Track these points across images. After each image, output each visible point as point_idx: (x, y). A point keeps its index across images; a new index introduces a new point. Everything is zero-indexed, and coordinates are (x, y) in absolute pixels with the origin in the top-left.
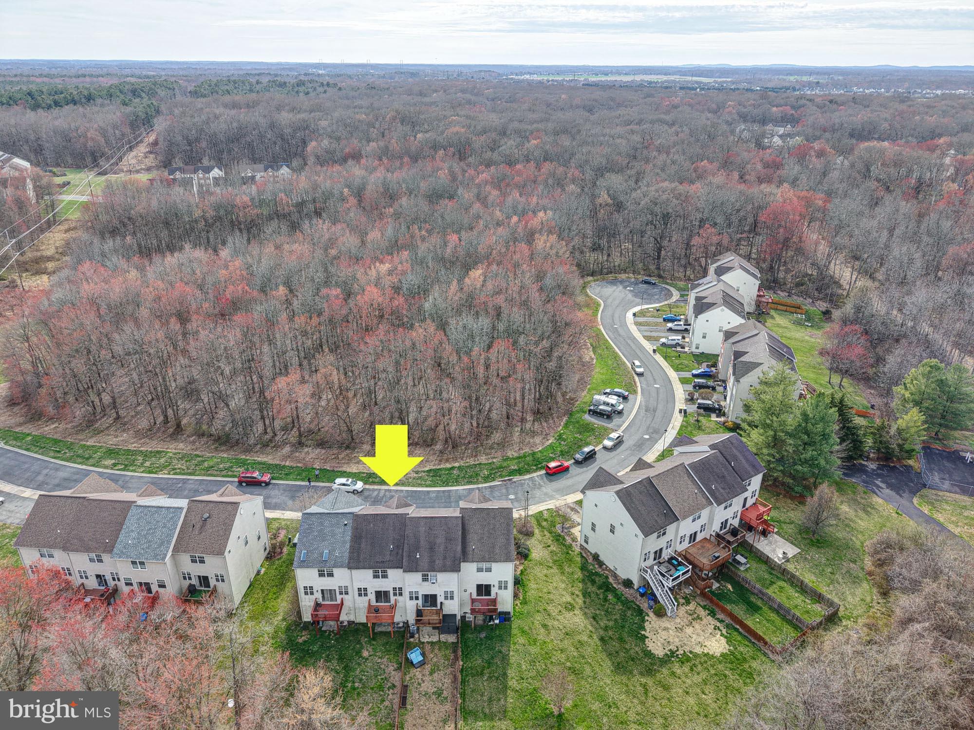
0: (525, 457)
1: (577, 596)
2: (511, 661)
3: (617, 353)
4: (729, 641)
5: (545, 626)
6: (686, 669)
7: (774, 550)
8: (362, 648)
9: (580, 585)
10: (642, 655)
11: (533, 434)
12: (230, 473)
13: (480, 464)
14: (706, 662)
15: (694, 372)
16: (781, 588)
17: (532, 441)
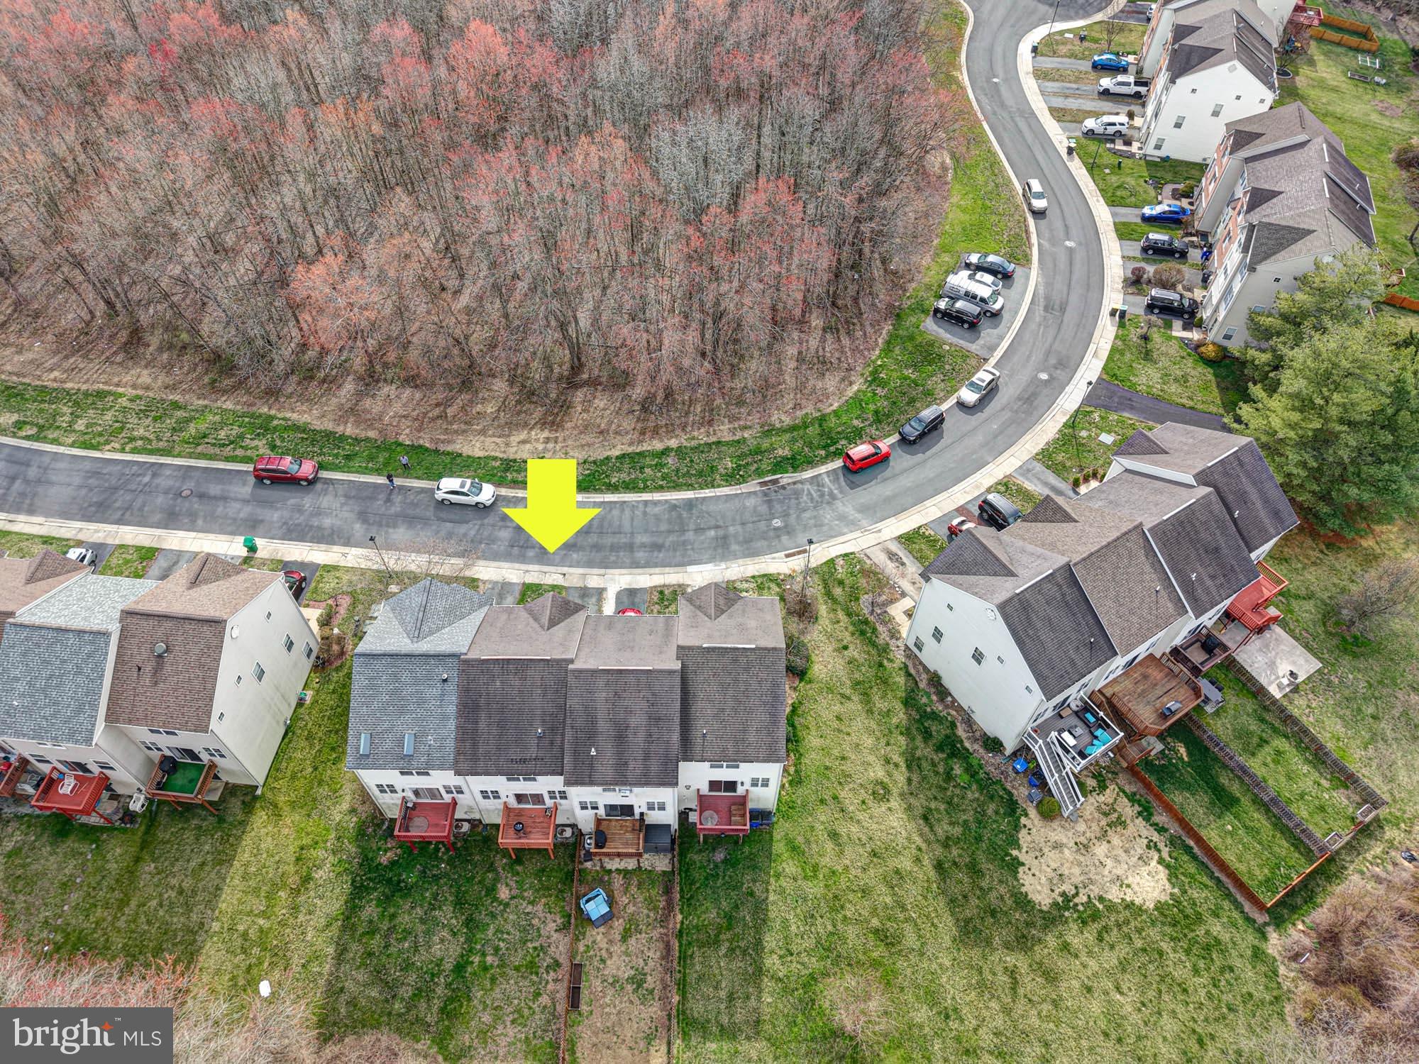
0: (805, 425)
1: (896, 765)
2: (772, 915)
3: (995, 154)
4: (1173, 875)
5: (834, 835)
6: (1090, 935)
7: (1272, 665)
8: (496, 880)
9: (902, 740)
10: (1009, 902)
11: (823, 365)
12: (239, 452)
13: (718, 443)
14: (1127, 922)
15: (1147, 211)
16: (1278, 753)
17: (819, 385)
